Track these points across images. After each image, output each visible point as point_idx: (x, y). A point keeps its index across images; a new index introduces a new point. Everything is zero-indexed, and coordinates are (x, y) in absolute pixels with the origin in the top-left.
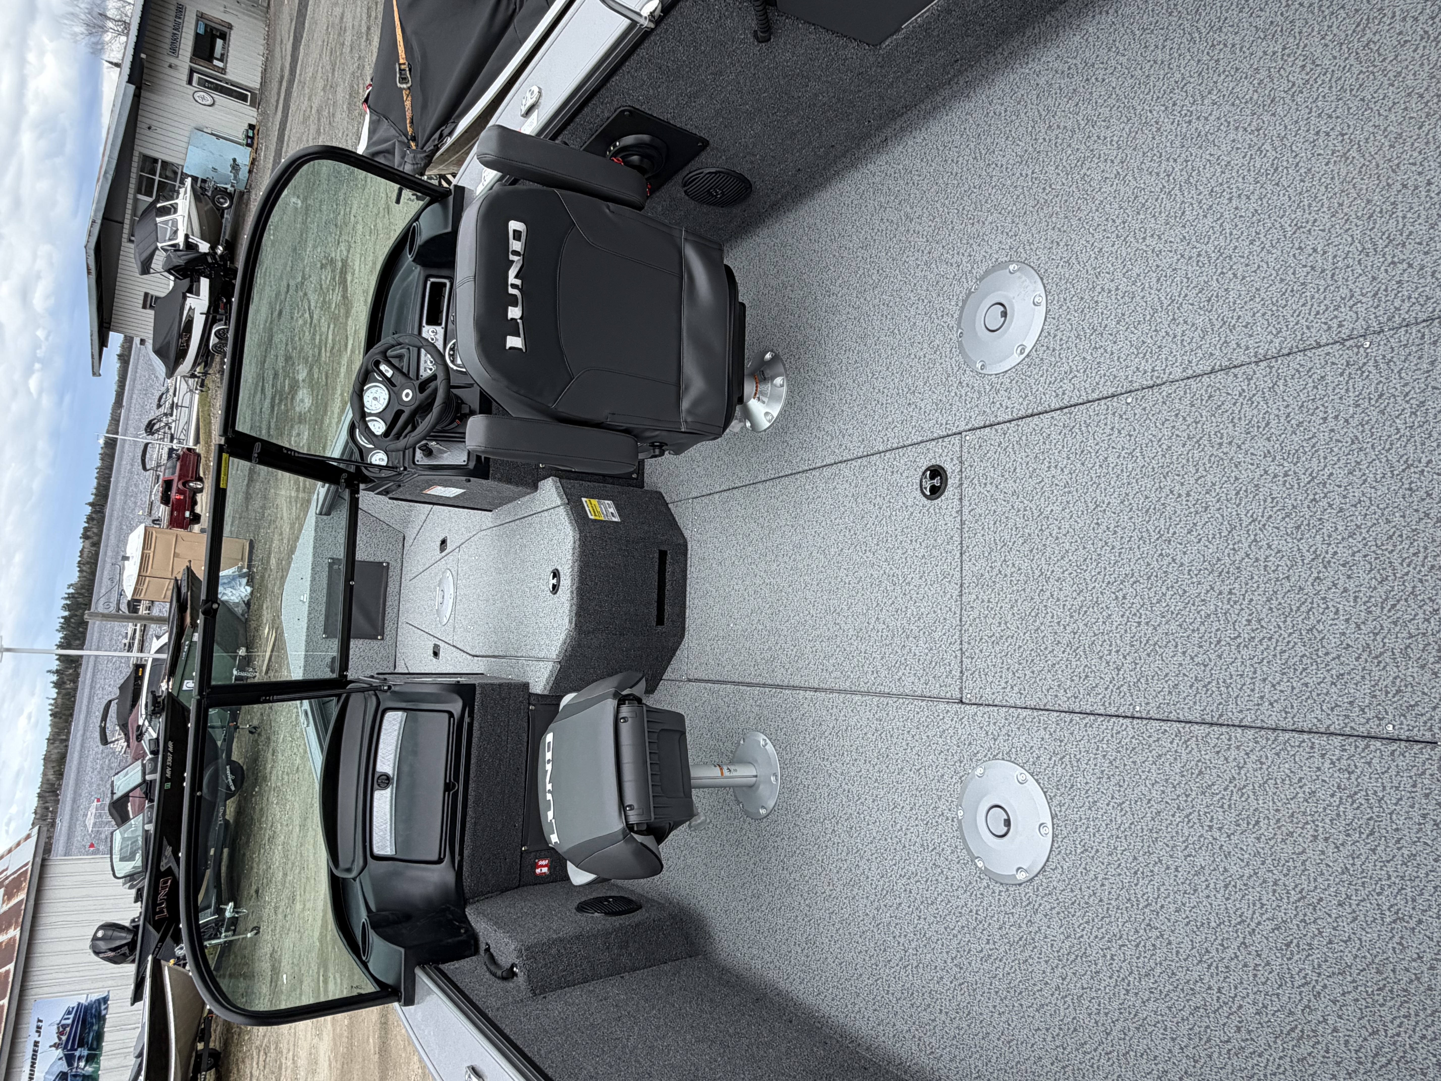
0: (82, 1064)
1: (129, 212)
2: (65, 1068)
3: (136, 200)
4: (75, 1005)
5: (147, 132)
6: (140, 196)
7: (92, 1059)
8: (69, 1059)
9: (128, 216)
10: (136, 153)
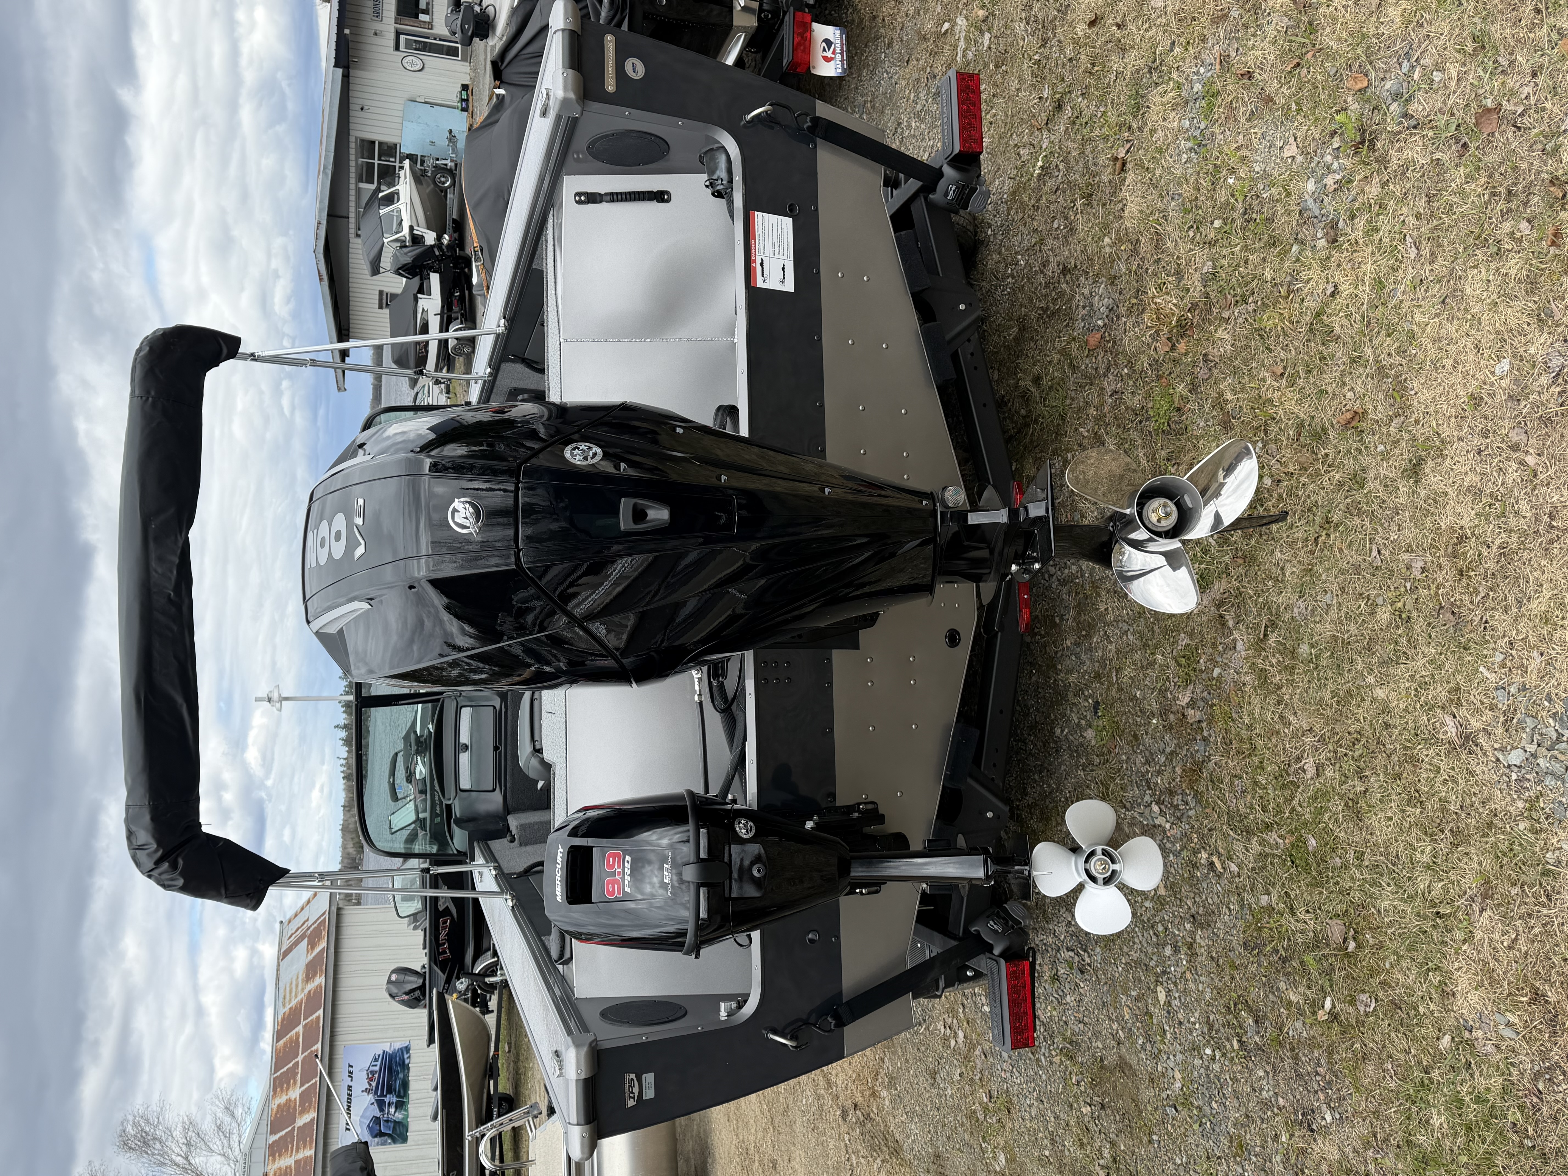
0: (392, 1110)
1: (352, 204)
2: (378, 1114)
3: (358, 191)
4: (381, 1053)
5: (361, 114)
6: (362, 185)
7: (401, 1105)
8: (381, 1104)
9: (352, 209)
10: (352, 139)
